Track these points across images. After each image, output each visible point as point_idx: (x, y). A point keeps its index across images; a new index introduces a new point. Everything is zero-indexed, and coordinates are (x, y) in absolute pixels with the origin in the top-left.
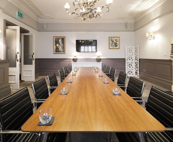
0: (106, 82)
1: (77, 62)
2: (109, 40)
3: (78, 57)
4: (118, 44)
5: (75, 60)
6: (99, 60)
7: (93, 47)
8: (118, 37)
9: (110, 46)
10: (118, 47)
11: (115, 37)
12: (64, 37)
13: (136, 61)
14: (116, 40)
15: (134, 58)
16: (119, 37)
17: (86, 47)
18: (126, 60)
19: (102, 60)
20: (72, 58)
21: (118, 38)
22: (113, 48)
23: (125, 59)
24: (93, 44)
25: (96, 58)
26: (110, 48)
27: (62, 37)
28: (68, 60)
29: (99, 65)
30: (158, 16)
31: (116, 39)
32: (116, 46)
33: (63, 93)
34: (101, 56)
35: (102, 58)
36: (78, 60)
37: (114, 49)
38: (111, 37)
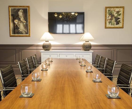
0: (98, 80)
1: (50, 51)
2: (106, 12)
3: (52, 43)
4: (121, 20)
5: (46, 48)
6: (87, 48)
7: (78, 25)
8: (121, 7)
9: (108, 23)
10: (120, 25)
11: (117, 7)
12: (28, 7)
14: (118, 12)
16: (123, 7)
17: (66, 27)
19: (92, 48)
20: (42, 43)
21: (121, 9)
22: (113, 26)
24: (78, 21)
25: (82, 43)
26: (107, 26)
27: (24, 7)
28: (35, 48)
29: (88, 56)
31: (117, 10)
32: (118, 23)
33: (26, 96)
34: (91, 40)
35: (92, 43)
36: (52, 48)
37: (113, 28)
38: (108, 8)
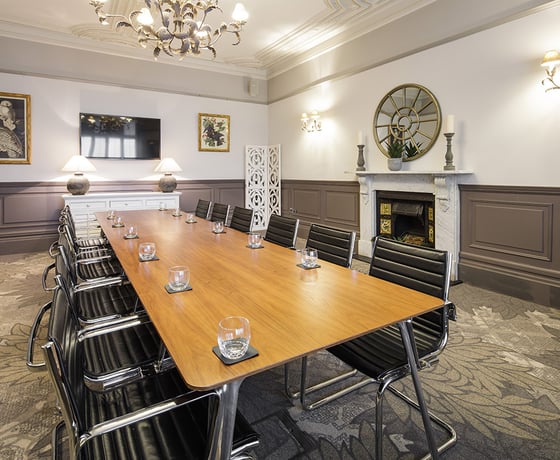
1: (86, 195)
2: (200, 122)
3: (91, 178)
4: (225, 138)
5: (77, 189)
8: (224, 117)
9: (203, 142)
10: (224, 146)
11: (218, 116)
12: (26, 96)
13: (273, 187)
14: (220, 124)
15: (266, 178)
16: (228, 117)
18: (247, 184)
20: (66, 179)
21: (226, 120)
22: (211, 148)
23: (244, 181)
26: (202, 147)
27: (14, 95)
30: (328, 74)
31: (219, 120)
32: (219, 144)
34: (175, 173)
35: (178, 178)
36: (91, 188)
37: (213, 151)
38: (204, 115)
